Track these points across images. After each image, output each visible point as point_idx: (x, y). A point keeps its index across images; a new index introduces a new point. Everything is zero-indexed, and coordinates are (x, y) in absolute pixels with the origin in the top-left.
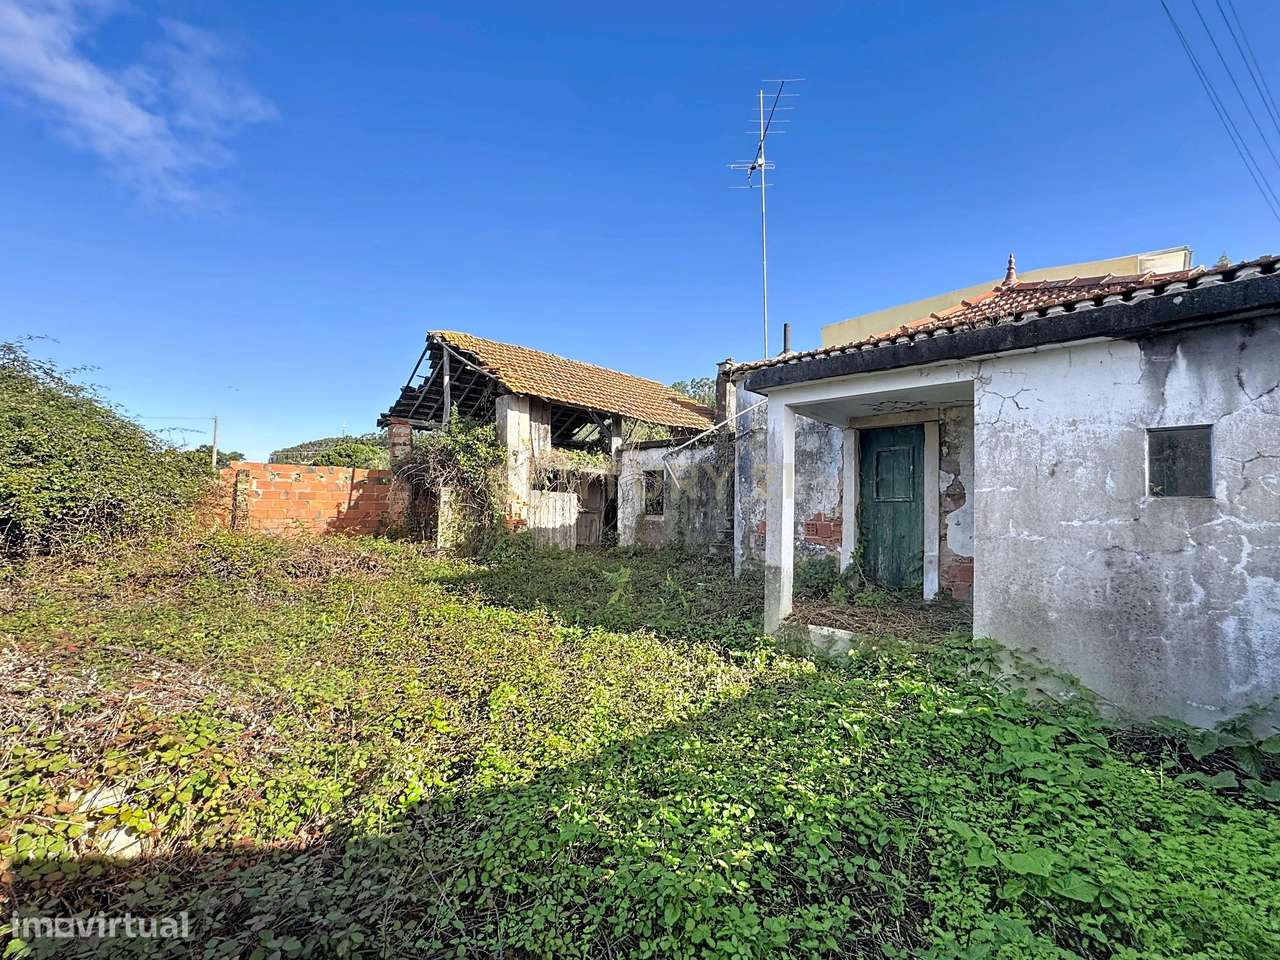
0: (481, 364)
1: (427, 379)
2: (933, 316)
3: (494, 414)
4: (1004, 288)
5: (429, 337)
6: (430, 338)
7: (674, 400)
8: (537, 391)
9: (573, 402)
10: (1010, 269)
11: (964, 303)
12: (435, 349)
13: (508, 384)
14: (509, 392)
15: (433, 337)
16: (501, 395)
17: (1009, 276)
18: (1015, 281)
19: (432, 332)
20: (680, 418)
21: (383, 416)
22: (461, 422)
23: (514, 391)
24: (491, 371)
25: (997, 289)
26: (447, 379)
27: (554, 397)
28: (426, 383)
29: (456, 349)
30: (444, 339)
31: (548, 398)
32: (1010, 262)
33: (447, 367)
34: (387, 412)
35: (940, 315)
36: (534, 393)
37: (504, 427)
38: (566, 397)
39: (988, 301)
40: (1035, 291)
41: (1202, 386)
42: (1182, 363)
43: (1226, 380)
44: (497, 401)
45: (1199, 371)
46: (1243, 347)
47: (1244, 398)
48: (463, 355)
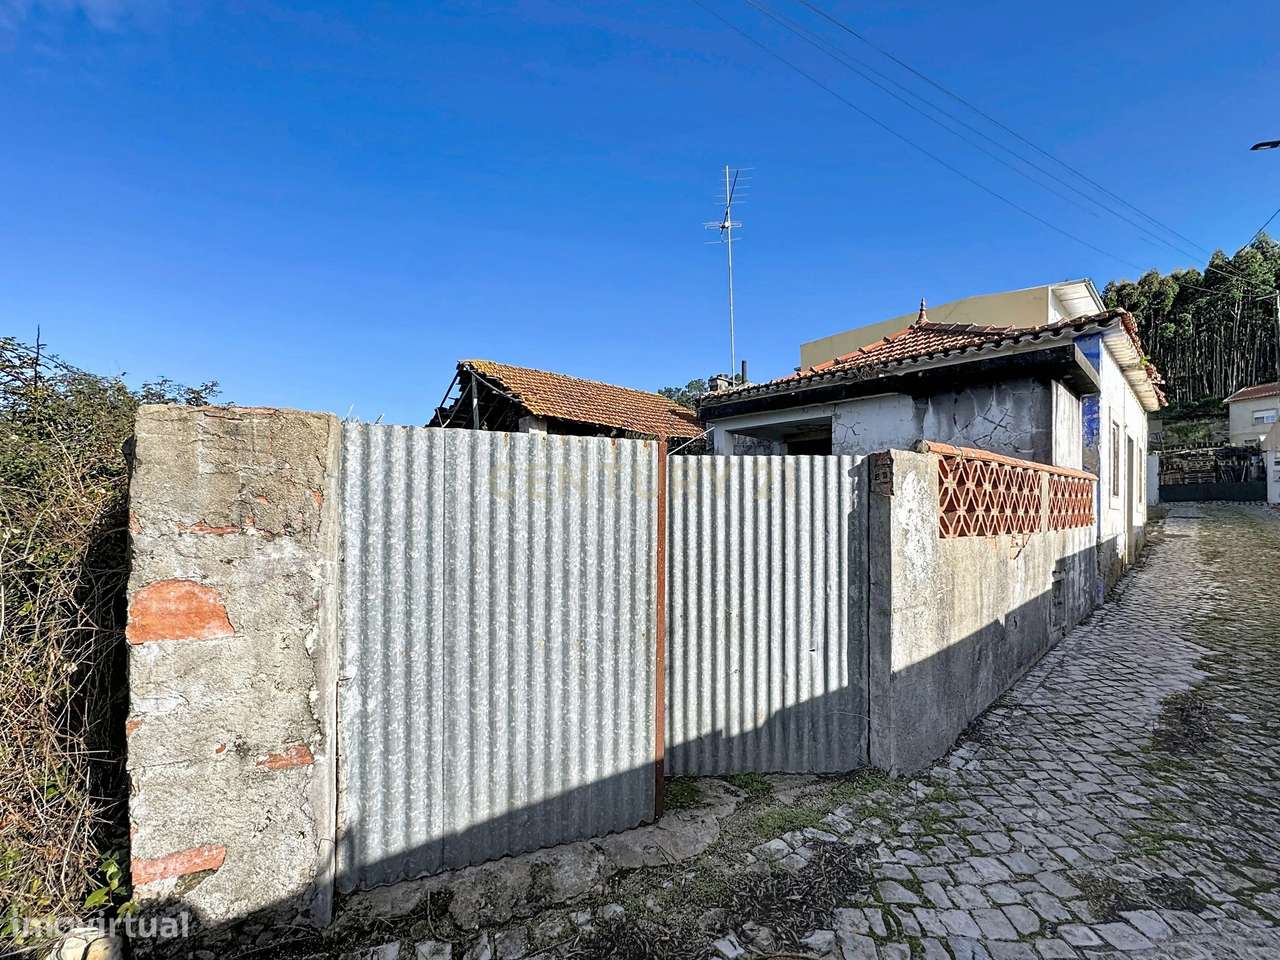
0: (506, 389)
1: (457, 400)
2: (861, 350)
4: (916, 327)
6: (460, 367)
8: (553, 412)
9: (583, 420)
10: (922, 310)
11: (886, 339)
12: (464, 375)
13: (529, 408)
14: (529, 413)
15: (463, 366)
16: (523, 416)
17: (921, 316)
18: (925, 320)
19: (462, 361)
23: (535, 413)
24: (514, 396)
25: (912, 327)
26: (475, 401)
27: (567, 417)
28: (456, 403)
29: (483, 376)
30: (472, 367)
31: (562, 418)
32: (922, 305)
33: (475, 390)
35: (865, 350)
36: (551, 414)
38: (576, 416)
39: (901, 337)
40: (933, 330)
41: (939, 423)
42: (931, 409)
43: (949, 420)
44: (521, 420)
45: (938, 414)
46: (956, 401)
47: (956, 430)
48: (489, 381)
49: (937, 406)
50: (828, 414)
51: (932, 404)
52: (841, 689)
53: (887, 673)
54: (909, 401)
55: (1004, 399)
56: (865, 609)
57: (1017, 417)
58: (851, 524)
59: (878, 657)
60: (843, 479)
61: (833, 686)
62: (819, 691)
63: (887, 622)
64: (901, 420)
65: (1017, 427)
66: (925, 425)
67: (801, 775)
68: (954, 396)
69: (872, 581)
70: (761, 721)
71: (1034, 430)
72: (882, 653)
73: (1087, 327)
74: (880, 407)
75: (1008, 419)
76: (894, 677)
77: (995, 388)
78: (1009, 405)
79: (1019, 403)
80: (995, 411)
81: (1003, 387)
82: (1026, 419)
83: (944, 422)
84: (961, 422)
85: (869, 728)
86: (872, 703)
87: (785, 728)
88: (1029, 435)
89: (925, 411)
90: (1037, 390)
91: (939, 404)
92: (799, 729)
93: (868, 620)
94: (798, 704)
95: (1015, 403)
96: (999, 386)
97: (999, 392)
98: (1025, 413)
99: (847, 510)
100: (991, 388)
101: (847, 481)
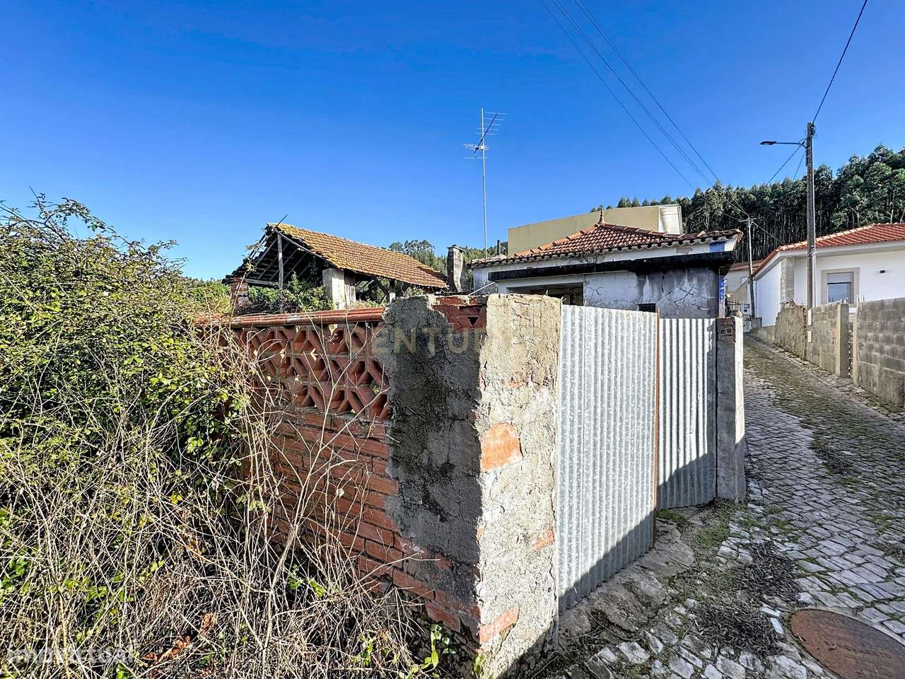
0: (310, 248)
1: (262, 253)
2: (567, 238)
3: (321, 279)
4: (599, 225)
5: (267, 227)
6: (269, 228)
7: (421, 268)
8: (349, 266)
10: (601, 216)
11: (581, 232)
12: (272, 235)
13: (334, 263)
14: (333, 267)
15: (271, 228)
16: (327, 268)
17: (601, 219)
18: (604, 222)
19: (270, 224)
20: (428, 280)
21: (227, 276)
22: (300, 284)
23: (339, 267)
24: (317, 253)
25: (596, 226)
26: (280, 255)
27: (360, 270)
28: (261, 255)
29: (289, 236)
30: (279, 229)
31: (357, 271)
33: (280, 246)
34: (230, 274)
35: (570, 237)
37: (330, 288)
39: (592, 231)
40: (612, 229)
41: (653, 290)
42: (648, 281)
43: (659, 289)
44: (323, 271)
45: (652, 284)
46: (663, 277)
47: (663, 295)
48: (294, 240)
49: (651, 280)
50: (581, 280)
51: (649, 279)
52: (704, 455)
53: (732, 443)
54: (635, 276)
55: (692, 278)
56: (715, 408)
57: (700, 289)
58: (708, 359)
59: (725, 435)
60: (705, 333)
61: (701, 454)
62: (694, 457)
63: (732, 415)
64: (629, 287)
65: (699, 295)
66: (644, 291)
67: (687, 507)
68: (662, 274)
69: (719, 391)
70: (667, 479)
71: (709, 297)
72: (729, 433)
73: (720, 238)
74: (615, 278)
75: (694, 290)
76: (736, 446)
77: (686, 271)
78: (695, 282)
79: (700, 281)
80: (686, 285)
81: (692, 272)
82: (705, 291)
83: (656, 290)
84: (666, 289)
85: (717, 476)
86: (718, 461)
87: (678, 482)
88: (706, 300)
89: (644, 282)
90: (711, 274)
91: (653, 279)
92: (685, 480)
93: (716, 414)
94: (685, 466)
95: (698, 281)
96: (688, 270)
97: (689, 274)
98: (704, 287)
99: (707, 350)
100: (684, 271)
101: (707, 333)
